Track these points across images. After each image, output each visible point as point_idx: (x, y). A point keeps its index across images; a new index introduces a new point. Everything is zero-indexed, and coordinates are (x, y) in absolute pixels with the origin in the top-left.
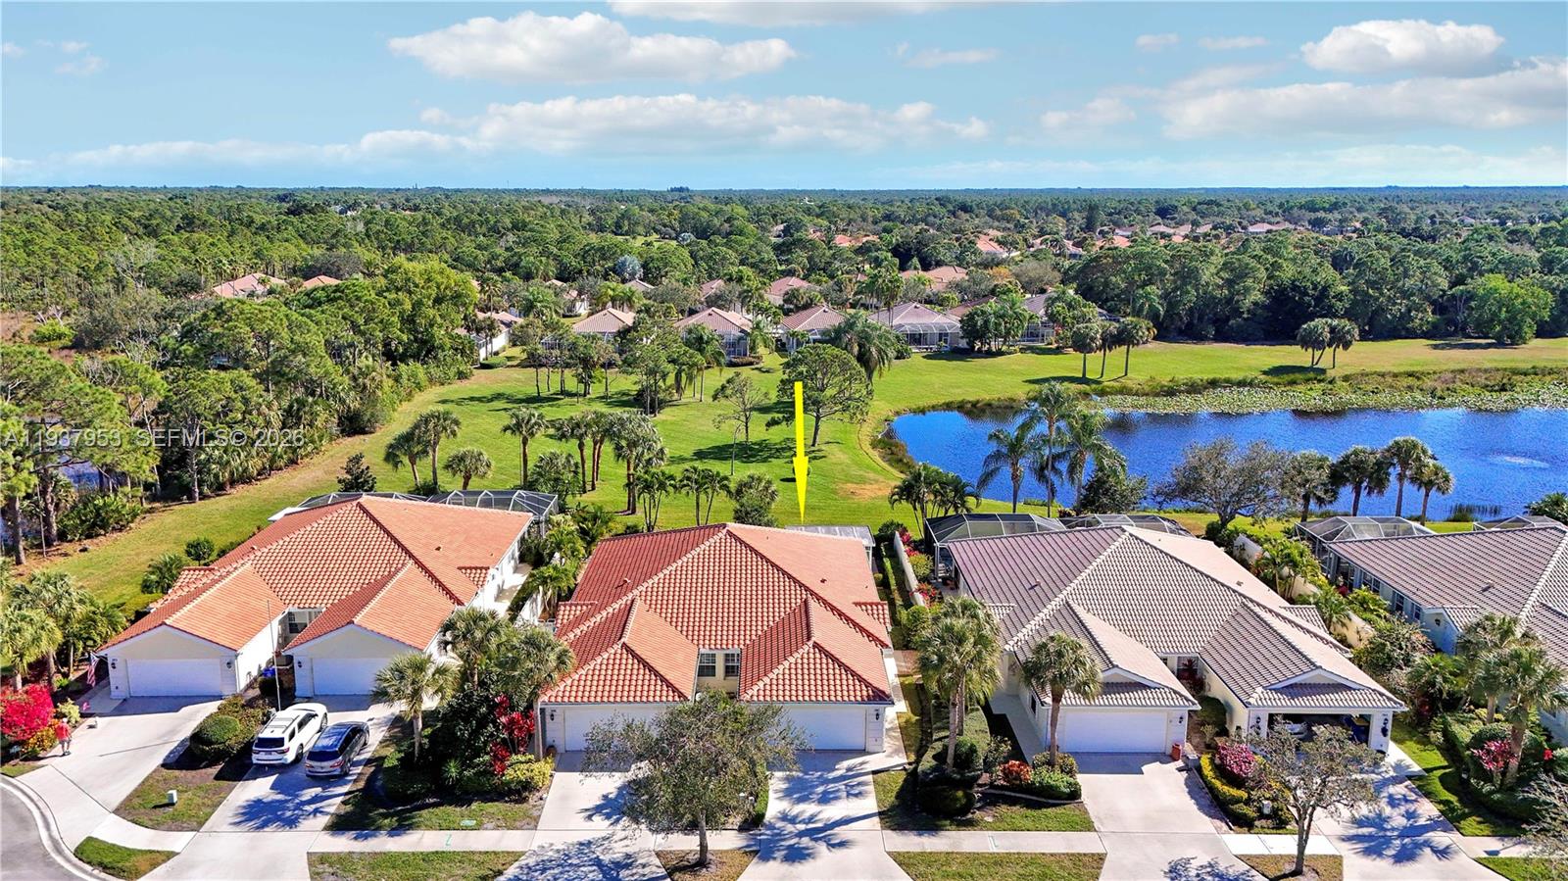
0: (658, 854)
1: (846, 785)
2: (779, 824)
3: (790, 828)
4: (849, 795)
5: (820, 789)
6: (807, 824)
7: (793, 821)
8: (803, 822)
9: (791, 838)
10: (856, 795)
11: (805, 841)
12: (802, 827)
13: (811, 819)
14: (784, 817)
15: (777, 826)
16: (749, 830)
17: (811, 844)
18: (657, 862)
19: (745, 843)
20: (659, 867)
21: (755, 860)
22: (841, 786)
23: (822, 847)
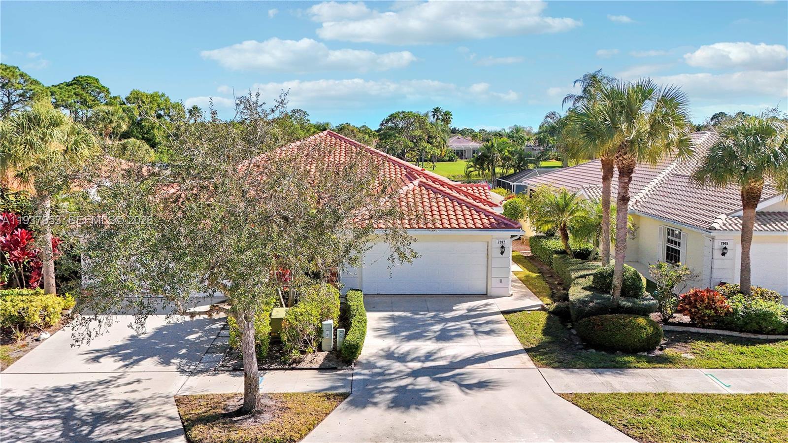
0: (179, 401)
1: (472, 324)
2: (384, 363)
3: (397, 366)
4: (476, 333)
5: (438, 327)
6: (423, 362)
7: (402, 358)
8: (417, 359)
9: (401, 378)
10: (488, 333)
11: (423, 382)
12: (417, 365)
13: (428, 357)
14: (389, 355)
15: (379, 364)
16: (335, 369)
17: (434, 385)
18: (173, 411)
19: (327, 385)
20: (171, 419)
21: (342, 405)
22: (465, 324)
23: (451, 390)
